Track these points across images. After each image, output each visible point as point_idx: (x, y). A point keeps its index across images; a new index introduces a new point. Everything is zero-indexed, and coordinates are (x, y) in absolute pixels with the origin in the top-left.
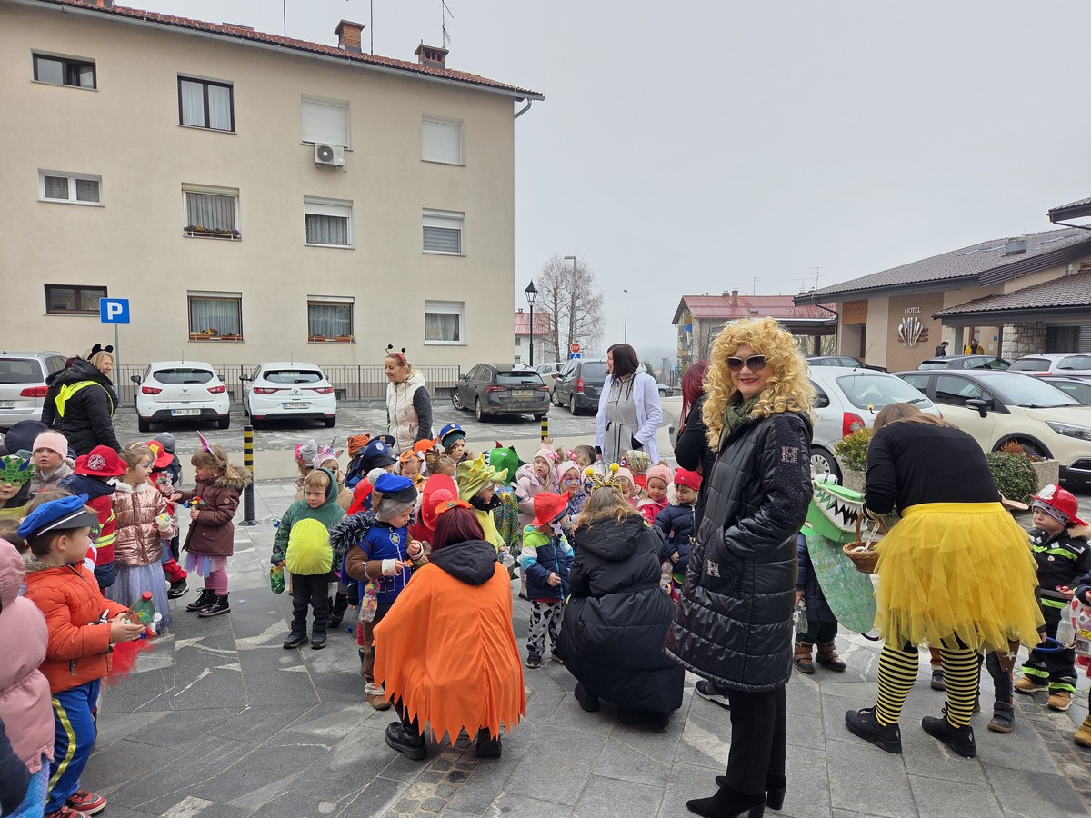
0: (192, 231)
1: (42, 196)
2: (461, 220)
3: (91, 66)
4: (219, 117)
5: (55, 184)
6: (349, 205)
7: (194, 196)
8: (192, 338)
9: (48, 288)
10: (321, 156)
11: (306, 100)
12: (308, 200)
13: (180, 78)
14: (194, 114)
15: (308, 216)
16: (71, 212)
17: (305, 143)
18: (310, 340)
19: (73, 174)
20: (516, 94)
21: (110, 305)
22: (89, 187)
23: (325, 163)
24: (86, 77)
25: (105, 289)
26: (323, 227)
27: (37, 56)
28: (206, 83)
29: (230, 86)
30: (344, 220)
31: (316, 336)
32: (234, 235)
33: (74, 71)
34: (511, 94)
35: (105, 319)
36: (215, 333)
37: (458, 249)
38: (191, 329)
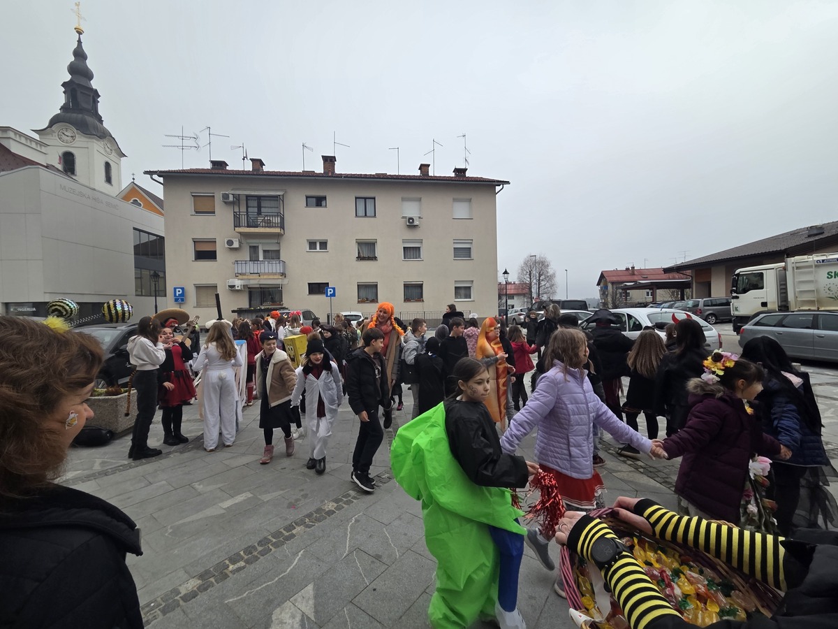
0: (360, 258)
1: (308, 250)
2: (471, 243)
3: (324, 198)
4: (370, 212)
5: (312, 245)
6: (421, 241)
7: (361, 244)
8: (359, 302)
9: (309, 284)
10: (409, 222)
11: (403, 199)
12: (404, 241)
13: (356, 198)
14: (361, 212)
15: (404, 248)
16: (318, 254)
17: (403, 217)
18: (405, 301)
19: (318, 240)
20: (496, 183)
21: (329, 290)
22: (324, 245)
23: (411, 224)
24: (324, 203)
25: (328, 283)
26: (411, 252)
27: (307, 197)
28: (365, 199)
29: (374, 198)
30: (419, 248)
31: (407, 299)
32: (375, 258)
33: (319, 201)
34: (494, 183)
35: (327, 296)
36: (367, 299)
37: (470, 257)
38: (359, 298)
